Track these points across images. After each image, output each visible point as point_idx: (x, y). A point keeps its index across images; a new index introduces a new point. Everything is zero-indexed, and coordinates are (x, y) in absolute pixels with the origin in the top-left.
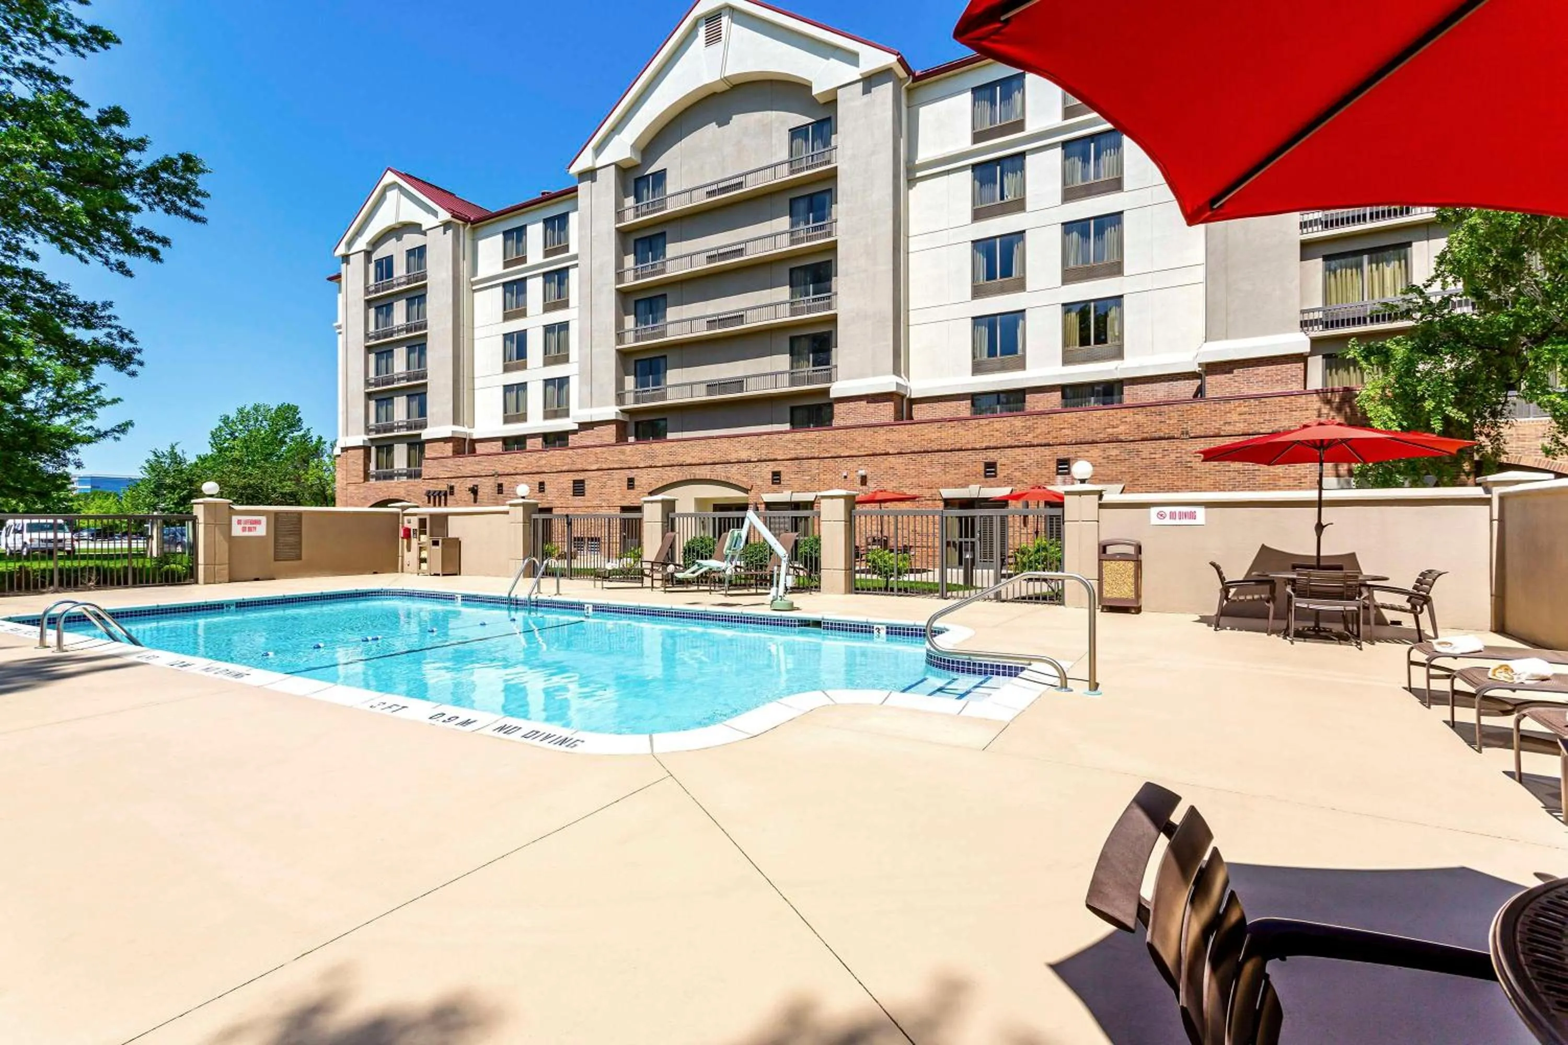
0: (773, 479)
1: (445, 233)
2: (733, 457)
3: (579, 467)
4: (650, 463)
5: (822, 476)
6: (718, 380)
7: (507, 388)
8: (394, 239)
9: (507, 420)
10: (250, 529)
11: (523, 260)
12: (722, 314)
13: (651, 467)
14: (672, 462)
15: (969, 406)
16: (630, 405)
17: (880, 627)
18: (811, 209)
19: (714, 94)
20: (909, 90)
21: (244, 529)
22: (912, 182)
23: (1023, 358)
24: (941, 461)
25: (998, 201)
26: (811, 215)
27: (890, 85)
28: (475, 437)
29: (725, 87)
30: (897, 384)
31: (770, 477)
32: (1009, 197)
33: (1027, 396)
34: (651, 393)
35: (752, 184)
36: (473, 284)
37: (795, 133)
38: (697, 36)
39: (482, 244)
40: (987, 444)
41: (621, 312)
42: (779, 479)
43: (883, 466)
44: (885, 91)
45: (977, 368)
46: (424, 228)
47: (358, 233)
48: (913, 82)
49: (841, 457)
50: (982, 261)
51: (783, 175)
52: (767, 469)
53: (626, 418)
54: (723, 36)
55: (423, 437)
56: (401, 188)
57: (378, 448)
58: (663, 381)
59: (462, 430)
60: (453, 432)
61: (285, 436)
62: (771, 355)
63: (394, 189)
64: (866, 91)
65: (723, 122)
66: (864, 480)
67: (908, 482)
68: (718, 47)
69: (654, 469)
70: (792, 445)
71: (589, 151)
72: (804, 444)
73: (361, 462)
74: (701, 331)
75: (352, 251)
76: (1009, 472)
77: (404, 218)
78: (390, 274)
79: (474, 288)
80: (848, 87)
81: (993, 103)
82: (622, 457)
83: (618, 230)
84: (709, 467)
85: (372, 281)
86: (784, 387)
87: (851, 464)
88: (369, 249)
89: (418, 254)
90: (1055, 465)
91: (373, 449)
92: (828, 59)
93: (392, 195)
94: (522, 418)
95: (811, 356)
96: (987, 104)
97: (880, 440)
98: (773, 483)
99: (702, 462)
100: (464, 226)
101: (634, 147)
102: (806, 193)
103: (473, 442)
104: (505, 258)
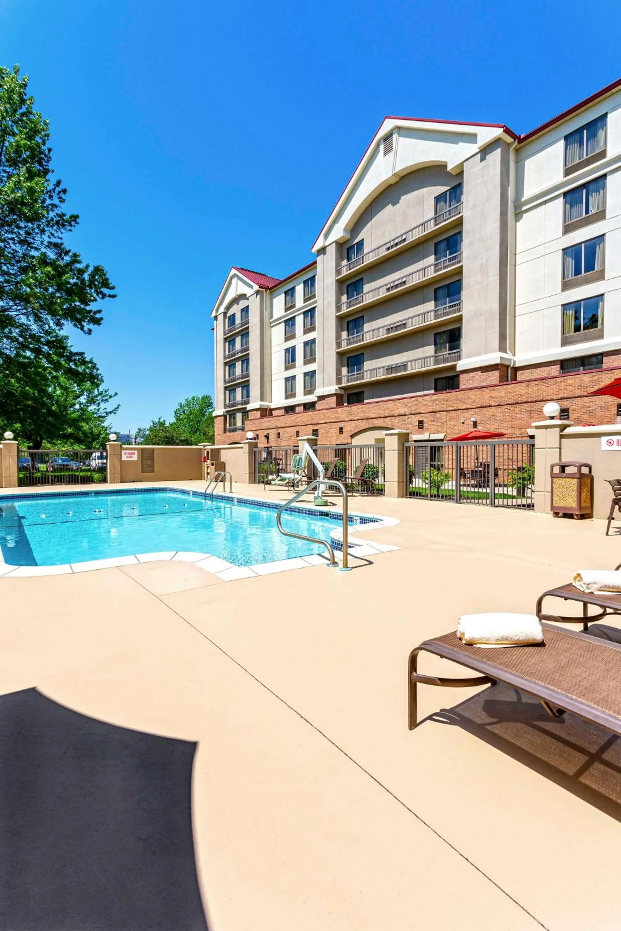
0: (419, 426)
1: (256, 297)
2: (396, 413)
3: (315, 422)
4: (351, 418)
5: (448, 423)
6: (391, 365)
7: (287, 379)
8: (236, 305)
9: (287, 397)
10: (130, 457)
11: (294, 306)
12: (394, 323)
13: (351, 420)
14: (363, 417)
15: (559, 369)
16: (345, 384)
17: (357, 518)
18: (448, 248)
19: (391, 185)
20: (517, 150)
21: (127, 457)
22: (518, 215)
23: (602, 330)
24: (528, 409)
25: (584, 215)
26: (448, 252)
27: (499, 151)
28: (272, 407)
29: (396, 179)
30: (501, 358)
31: (417, 424)
32: (593, 210)
33: (604, 358)
34: (356, 376)
35: (412, 238)
36: (271, 323)
37: (439, 199)
38: (379, 152)
39: (275, 300)
40: (563, 396)
41: (340, 330)
42: (422, 426)
43: (488, 414)
44: (496, 155)
45: (565, 342)
46: (248, 296)
47: (221, 304)
48: (519, 143)
49: (460, 410)
50: (571, 263)
51: (431, 228)
52: (415, 420)
53: (342, 392)
54: (394, 147)
55: (248, 409)
56: (238, 276)
57: (230, 415)
58: (362, 369)
59: (265, 404)
60: (260, 405)
61: (206, 412)
62: (423, 347)
63: (235, 277)
64: (483, 159)
65: (395, 202)
66: (475, 424)
67: (505, 424)
68: (391, 154)
69: (353, 422)
70: (430, 404)
71: (322, 237)
72: (437, 402)
73: (223, 423)
74: (382, 335)
75: (218, 314)
76: (579, 415)
77: (239, 292)
78: (234, 323)
79: (272, 325)
80: (471, 160)
81: (581, 144)
82: (336, 415)
83: (337, 281)
84: (382, 419)
85: (227, 328)
86: (431, 366)
87: (467, 414)
88: (226, 311)
89: (245, 310)
90: (616, 409)
91: (228, 416)
92: (457, 144)
93: (234, 281)
94: (293, 395)
95: (447, 345)
96: (577, 146)
97: (486, 397)
98: (419, 428)
99: (378, 416)
100: (266, 292)
101: (345, 229)
102: (445, 237)
103: (271, 410)
104: (285, 306)
